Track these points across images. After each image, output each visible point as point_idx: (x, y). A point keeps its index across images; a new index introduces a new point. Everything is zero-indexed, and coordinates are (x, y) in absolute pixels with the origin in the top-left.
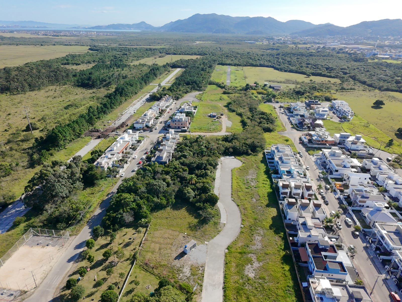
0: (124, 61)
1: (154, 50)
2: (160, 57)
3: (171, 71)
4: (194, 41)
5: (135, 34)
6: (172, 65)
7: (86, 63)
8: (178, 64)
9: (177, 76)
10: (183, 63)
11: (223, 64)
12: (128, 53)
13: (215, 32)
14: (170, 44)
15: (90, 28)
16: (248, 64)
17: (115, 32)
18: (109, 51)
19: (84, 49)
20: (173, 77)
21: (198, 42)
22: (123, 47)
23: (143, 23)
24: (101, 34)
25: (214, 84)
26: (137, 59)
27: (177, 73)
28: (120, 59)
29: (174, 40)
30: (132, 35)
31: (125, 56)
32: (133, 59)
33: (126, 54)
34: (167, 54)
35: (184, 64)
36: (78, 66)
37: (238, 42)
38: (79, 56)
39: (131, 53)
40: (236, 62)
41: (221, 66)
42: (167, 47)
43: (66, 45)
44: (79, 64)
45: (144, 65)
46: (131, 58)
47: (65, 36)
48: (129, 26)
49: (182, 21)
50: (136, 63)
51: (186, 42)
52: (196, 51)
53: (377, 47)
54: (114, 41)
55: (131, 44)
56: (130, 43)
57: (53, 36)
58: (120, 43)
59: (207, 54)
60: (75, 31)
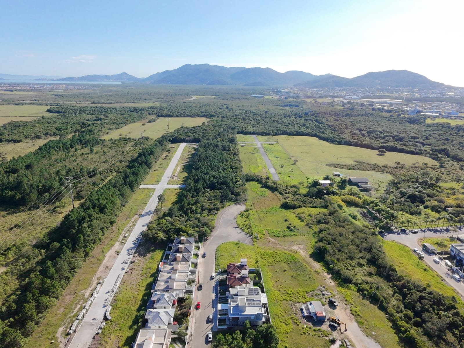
0: (95, 132)
1: (140, 110)
2: (150, 122)
3: (172, 150)
4: (188, 95)
5: (115, 87)
6: (171, 139)
7: (33, 139)
8: (180, 136)
9: (184, 162)
10: (188, 134)
11: (245, 133)
12: (103, 117)
13: (209, 84)
14: (160, 99)
15: (58, 80)
16: (280, 132)
17: (89, 85)
18: (75, 114)
19: (41, 111)
20: (177, 165)
21: (194, 97)
22: (96, 107)
23: (125, 74)
24: (71, 87)
25: (253, 180)
26: (117, 127)
27: (182, 155)
28: (89, 128)
29: (165, 96)
30: (111, 88)
31: (98, 122)
32: (111, 127)
33: (100, 119)
34: (159, 116)
35: (189, 136)
36: (17, 144)
37: (244, 96)
38: (25, 124)
39: (107, 117)
40: (261, 128)
41: (242, 135)
42: (157, 104)
43: (16, 104)
44: (19, 141)
45: (126, 140)
46: (108, 126)
47: (21, 90)
48: (107, 77)
49: (170, 71)
50: (114, 135)
51: (180, 97)
52: (197, 110)
53: (405, 101)
54: (86, 97)
55: (108, 102)
56: (108, 100)
57: (5, 91)
58: (93, 100)
59: (214, 116)
60: (37, 84)
